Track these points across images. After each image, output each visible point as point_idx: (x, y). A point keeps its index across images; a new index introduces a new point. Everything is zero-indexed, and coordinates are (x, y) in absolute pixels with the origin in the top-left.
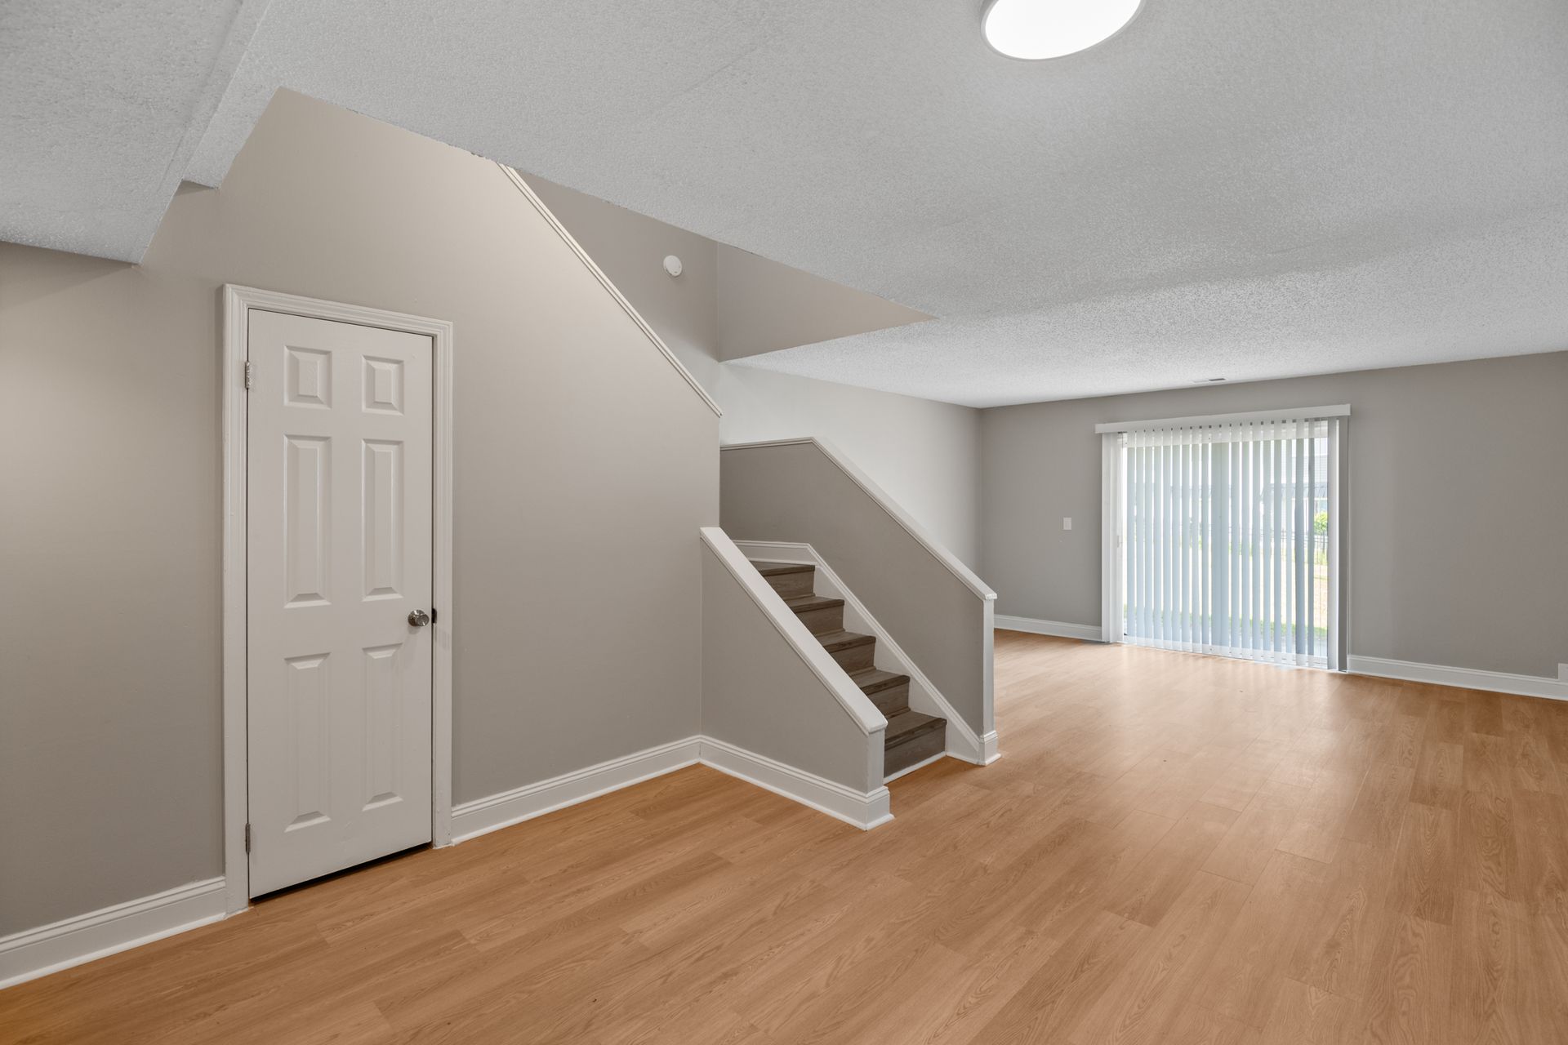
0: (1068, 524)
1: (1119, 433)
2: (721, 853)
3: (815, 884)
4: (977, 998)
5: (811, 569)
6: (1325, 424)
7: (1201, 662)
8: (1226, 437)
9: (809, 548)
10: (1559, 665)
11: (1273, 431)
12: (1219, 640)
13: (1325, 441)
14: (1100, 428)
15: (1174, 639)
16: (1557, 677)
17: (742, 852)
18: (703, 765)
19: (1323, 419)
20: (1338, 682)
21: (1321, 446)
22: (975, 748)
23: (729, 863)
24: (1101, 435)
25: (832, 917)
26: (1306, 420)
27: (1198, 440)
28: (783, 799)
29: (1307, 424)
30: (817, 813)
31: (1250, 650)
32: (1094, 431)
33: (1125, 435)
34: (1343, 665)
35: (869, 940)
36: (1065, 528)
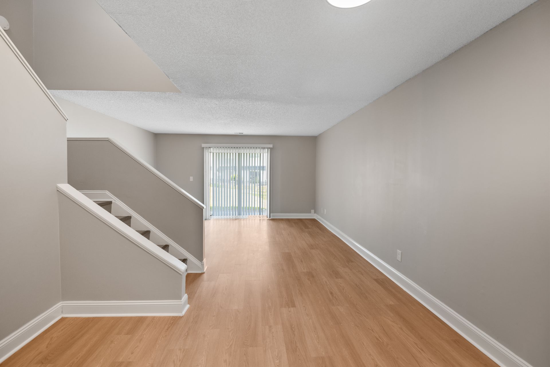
0: (191, 179)
1: (209, 147)
2: (121, 359)
3: (182, 350)
4: (278, 360)
5: (110, 203)
6: (266, 149)
7: (235, 221)
8: (242, 151)
9: (108, 193)
10: (312, 210)
11: (248, 151)
12: (239, 214)
13: (266, 154)
14: (203, 145)
15: (227, 215)
16: (311, 213)
17: (132, 354)
18: (66, 318)
19: (266, 148)
20: (269, 220)
21: (266, 155)
22: (200, 267)
23: (130, 362)
24: (204, 148)
25: (202, 360)
26: (262, 148)
27: (234, 151)
28: (131, 318)
29: (262, 149)
30: (153, 318)
31: (248, 216)
32: (201, 146)
33: (212, 148)
34: (270, 217)
35: (225, 361)
36: (190, 180)
